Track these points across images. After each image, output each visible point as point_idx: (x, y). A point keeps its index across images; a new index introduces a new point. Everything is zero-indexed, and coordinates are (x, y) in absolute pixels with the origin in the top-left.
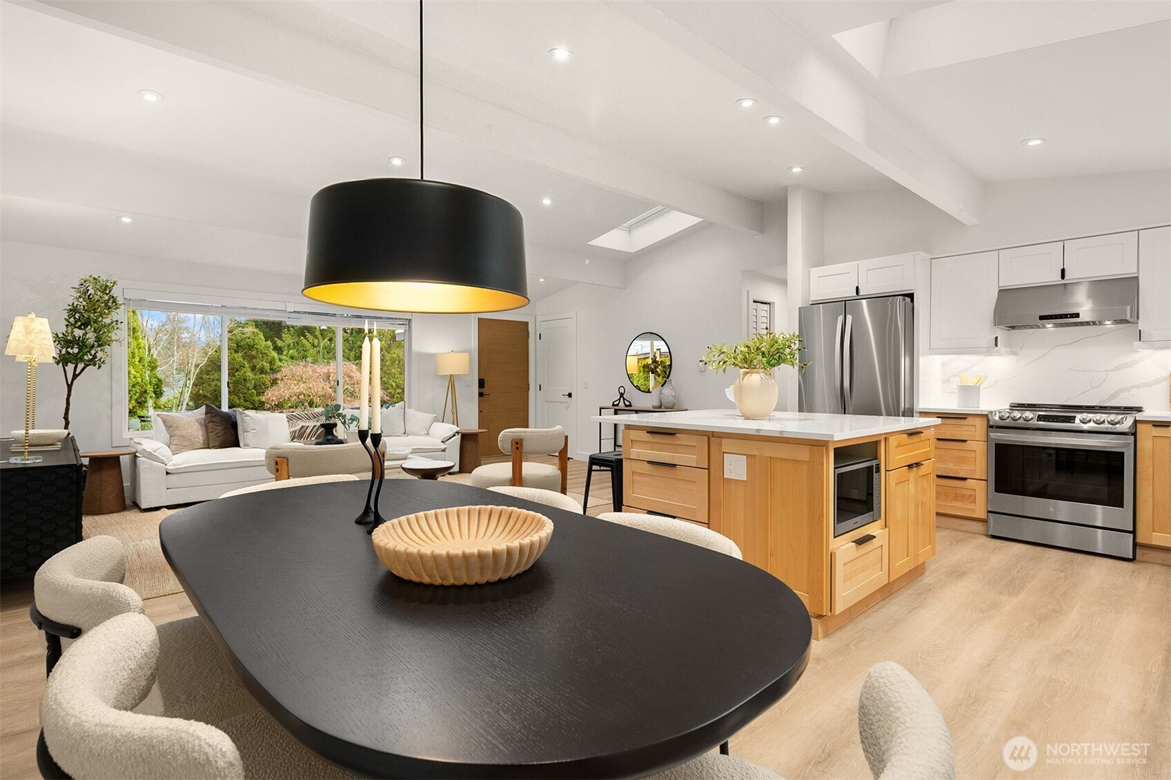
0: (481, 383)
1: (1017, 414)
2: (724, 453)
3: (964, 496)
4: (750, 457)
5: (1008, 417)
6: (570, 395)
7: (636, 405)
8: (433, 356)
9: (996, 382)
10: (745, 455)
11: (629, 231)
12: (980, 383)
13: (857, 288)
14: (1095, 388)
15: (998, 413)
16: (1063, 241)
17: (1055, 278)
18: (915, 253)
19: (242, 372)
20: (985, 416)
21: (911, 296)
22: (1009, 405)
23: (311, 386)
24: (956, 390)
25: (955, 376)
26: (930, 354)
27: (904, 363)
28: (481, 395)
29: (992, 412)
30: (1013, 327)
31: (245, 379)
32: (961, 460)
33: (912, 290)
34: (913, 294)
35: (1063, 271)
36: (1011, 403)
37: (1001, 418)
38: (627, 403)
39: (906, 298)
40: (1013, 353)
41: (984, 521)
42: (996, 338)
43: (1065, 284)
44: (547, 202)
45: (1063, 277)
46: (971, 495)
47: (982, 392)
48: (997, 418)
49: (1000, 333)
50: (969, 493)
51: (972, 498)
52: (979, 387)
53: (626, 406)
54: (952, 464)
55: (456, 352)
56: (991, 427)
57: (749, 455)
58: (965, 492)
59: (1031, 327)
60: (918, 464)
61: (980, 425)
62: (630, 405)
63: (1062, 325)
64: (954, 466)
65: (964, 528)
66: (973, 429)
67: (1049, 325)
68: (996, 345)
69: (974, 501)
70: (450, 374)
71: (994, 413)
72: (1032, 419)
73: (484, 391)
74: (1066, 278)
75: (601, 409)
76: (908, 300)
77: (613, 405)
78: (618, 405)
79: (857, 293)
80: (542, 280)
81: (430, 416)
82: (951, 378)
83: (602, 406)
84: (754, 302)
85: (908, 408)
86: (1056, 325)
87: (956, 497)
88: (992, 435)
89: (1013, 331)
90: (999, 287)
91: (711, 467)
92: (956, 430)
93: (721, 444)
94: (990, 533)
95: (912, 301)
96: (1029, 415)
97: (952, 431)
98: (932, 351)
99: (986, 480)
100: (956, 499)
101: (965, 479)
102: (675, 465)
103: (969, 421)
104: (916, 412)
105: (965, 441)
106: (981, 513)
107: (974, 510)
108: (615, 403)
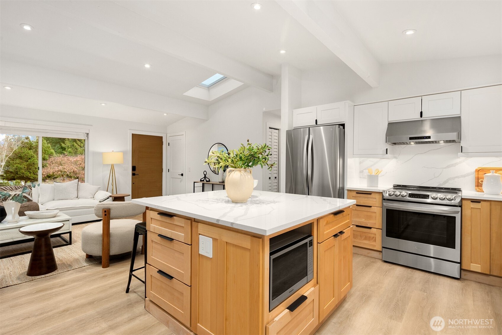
0: (134, 168)
1: (398, 193)
2: (199, 234)
3: (370, 237)
4: (215, 240)
5: (393, 194)
6: (182, 175)
7: (213, 181)
8: (101, 154)
9: (386, 172)
10: (211, 238)
11: (209, 90)
12: (378, 174)
13: (316, 120)
14: (436, 177)
15: (388, 192)
16: (422, 96)
17: (417, 117)
18: (345, 102)
19: (32, 160)
20: (381, 193)
21: (343, 125)
22: (393, 185)
23: (65, 167)
24: (366, 177)
25: (365, 169)
26: (353, 157)
27: (339, 162)
28: (133, 174)
29: (384, 191)
30: (395, 144)
31: (33, 163)
32: (369, 217)
33: (344, 122)
34: (344, 124)
35: (421, 113)
36: (394, 185)
37: (390, 195)
38: (208, 180)
39: (340, 126)
40: (396, 158)
41: (381, 252)
42: (387, 149)
43: (422, 120)
44: (147, 66)
45: (421, 116)
46: (373, 237)
47: (379, 178)
48: (387, 195)
49: (388, 146)
50: (372, 236)
51: (374, 239)
52: (377, 176)
53: (207, 181)
54: (364, 219)
55: (115, 152)
56: (384, 199)
57: (214, 238)
58: (370, 235)
59: (404, 143)
60: (341, 233)
61: (378, 198)
62: (209, 181)
63: (419, 143)
64: (365, 220)
65: (369, 255)
66: (375, 200)
67: (412, 143)
68: (387, 153)
69: (375, 241)
70: (111, 163)
71: (386, 192)
72: (406, 196)
73: (136, 172)
74: (423, 117)
75: (194, 183)
76: (342, 127)
77: (201, 181)
78: (203, 181)
79: (316, 123)
80: (165, 114)
81: (95, 187)
82: (364, 170)
83: (195, 181)
84: (270, 128)
85: (342, 187)
86: (416, 143)
87: (366, 238)
88: (384, 204)
89: (395, 146)
90: (388, 121)
91: (193, 244)
92: (366, 201)
93: (197, 227)
94: (383, 259)
95: (344, 128)
96: (404, 193)
97: (364, 200)
98: (354, 155)
99: (382, 229)
100: (366, 239)
101: (370, 228)
102: (173, 239)
103: (373, 195)
104: (346, 190)
105: (371, 207)
106: (379, 248)
107: (374, 246)
108: (202, 180)
